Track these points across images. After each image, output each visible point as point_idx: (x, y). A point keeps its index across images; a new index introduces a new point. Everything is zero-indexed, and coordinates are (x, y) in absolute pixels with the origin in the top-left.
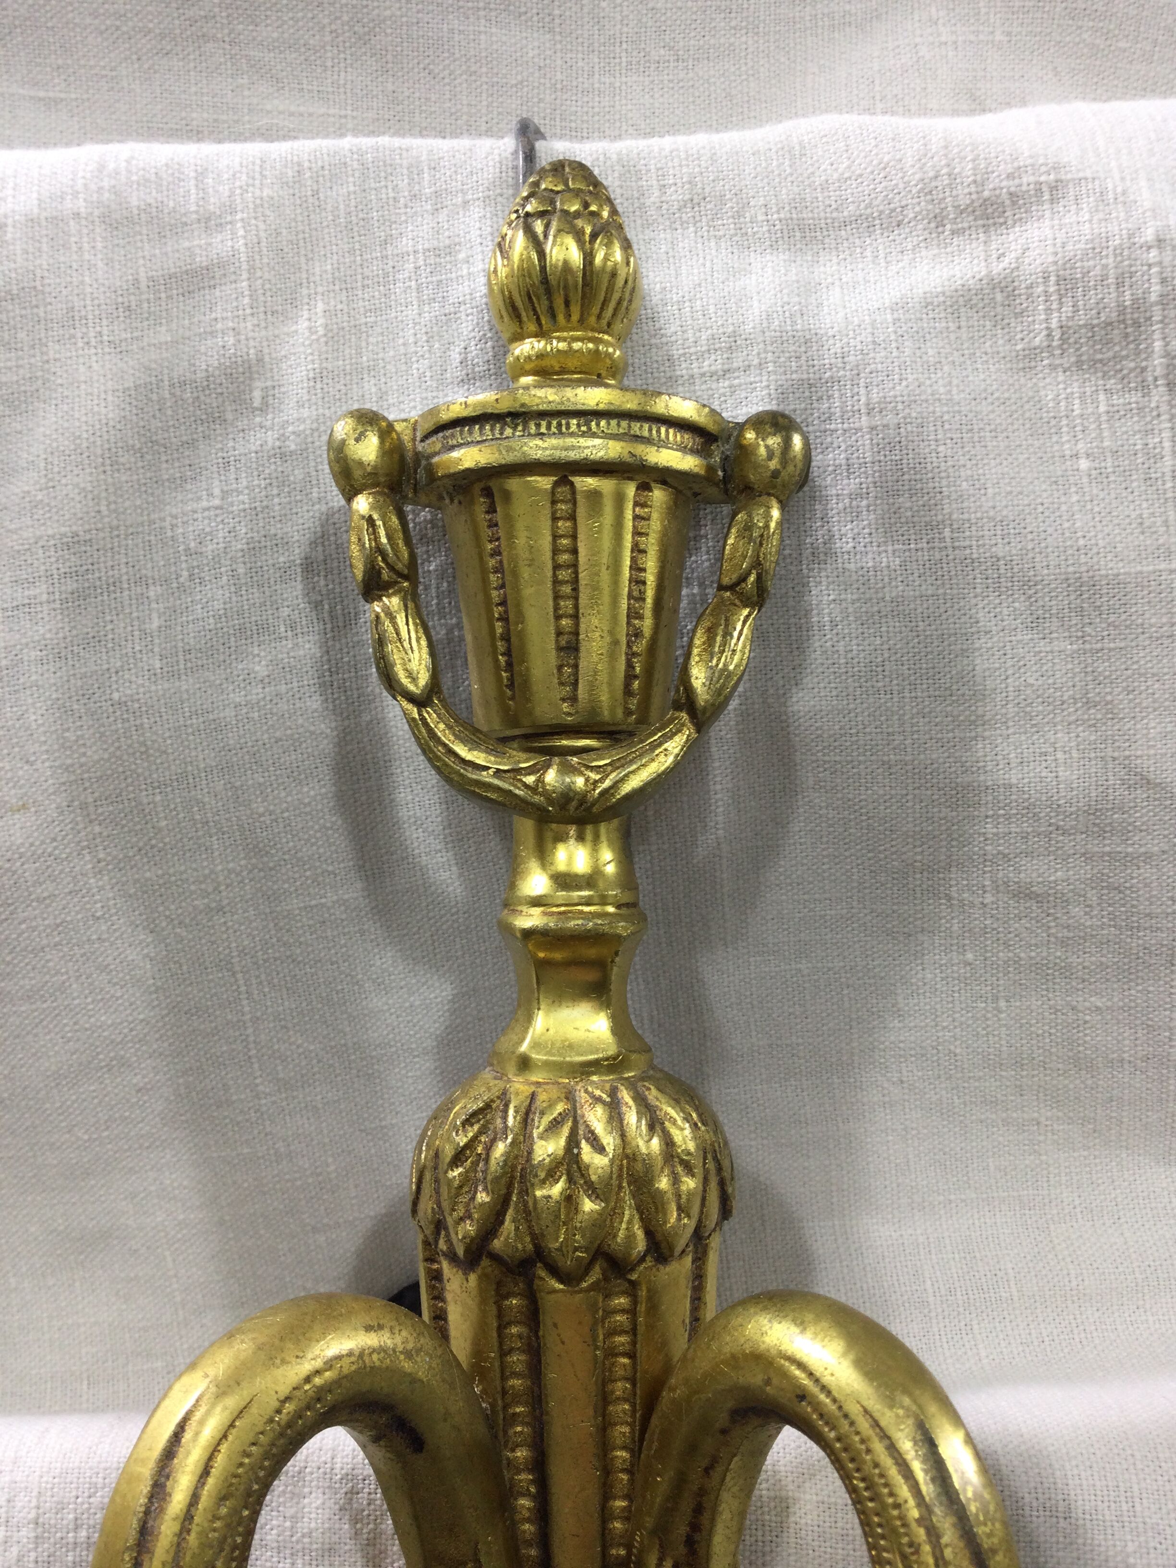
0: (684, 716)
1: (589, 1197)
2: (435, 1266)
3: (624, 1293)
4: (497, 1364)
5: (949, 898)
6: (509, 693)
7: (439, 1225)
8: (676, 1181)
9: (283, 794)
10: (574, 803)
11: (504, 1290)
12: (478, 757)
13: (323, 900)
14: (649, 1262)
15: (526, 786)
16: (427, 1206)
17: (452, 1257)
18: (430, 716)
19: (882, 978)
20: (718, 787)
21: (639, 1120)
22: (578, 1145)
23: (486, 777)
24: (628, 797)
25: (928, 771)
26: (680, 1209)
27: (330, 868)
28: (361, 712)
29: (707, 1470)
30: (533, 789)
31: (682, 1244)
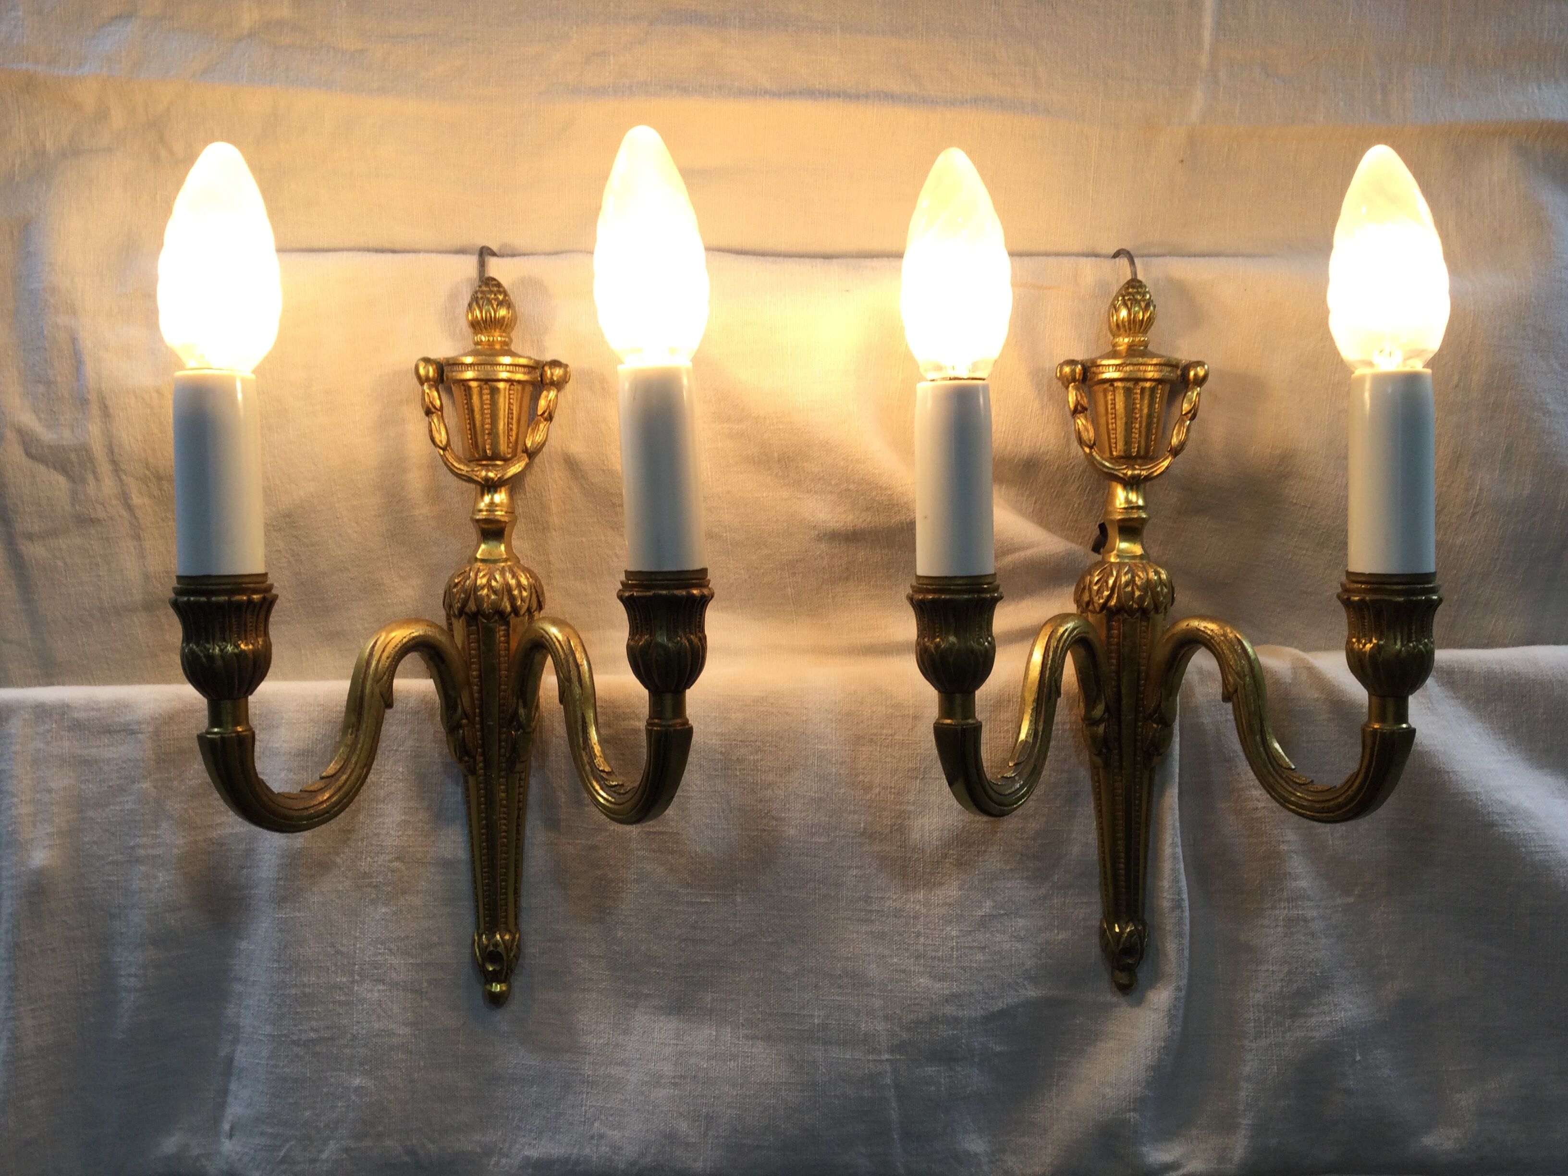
0: (525, 454)
1: (494, 594)
2: (450, 624)
3: (505, 626)
7: (451, 607)
8: (520, 592)
10: (492, 480)
11: (470, 624)
12: (462, 467)
14: (513, 615)
15: (475, 476)
16: (447, 601)
17: (455, 616)
18: (447, 454)
21: (511, 575)
22: (491, 581)
23: (463, 473)
24: (509, 478)
26: (522, 600)
30: (479, 477)
31: (523, 611)
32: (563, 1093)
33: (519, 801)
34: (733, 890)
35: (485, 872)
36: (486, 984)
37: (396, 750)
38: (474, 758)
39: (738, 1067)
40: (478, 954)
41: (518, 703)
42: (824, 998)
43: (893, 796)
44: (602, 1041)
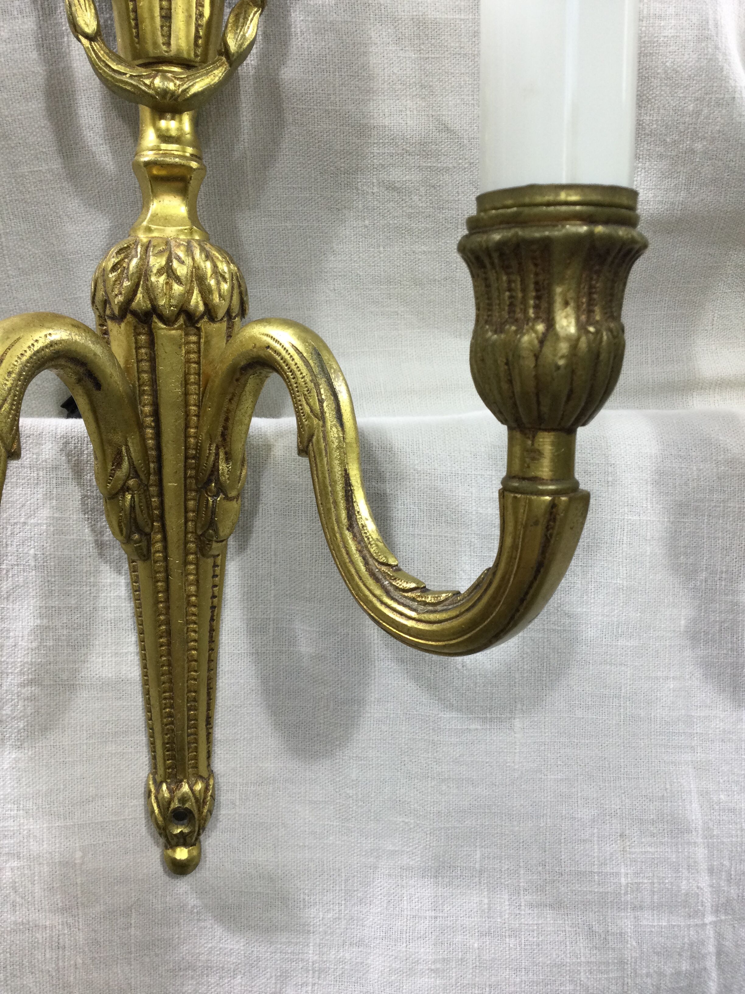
0: (224, 59)
1: (177, 283)
2: (105, 328)
3: (195, 334)
4: (135, 365)
5: (357, 189)
6: (136, 40)
7: (106, 302)
8: (218, 283)
9: (18, 105)
10: (169, 95)
11: (138, 331)
12: (121, 69)
13: (41, 168)
14: (205, 319)
15: (145, 85)
16: (100, 293)
17: (113, 318)
18: (96, 46)
19: (326, 233)
20: (245, 118)
21: (201, 255)
22: (172, 261)
23: (125, 78)
24: (195, 95)
25: (347, 116)
26: (220, 296)
27: (44, 150)
28: (59, 62)
29: (230, 400)
30: (149, 87)
31: (221, 313)
32: (278, 986)
33: (214, 597)
34: (511, 711)
35: (165, 699)
36: (166, 848)
37: (25, 523)
38: (148, 535)
39: (520, 945)
40: (157, 811)
41: (217, 454)
42: (633, 850)
43: (723, 583)
44: (330, 915)
